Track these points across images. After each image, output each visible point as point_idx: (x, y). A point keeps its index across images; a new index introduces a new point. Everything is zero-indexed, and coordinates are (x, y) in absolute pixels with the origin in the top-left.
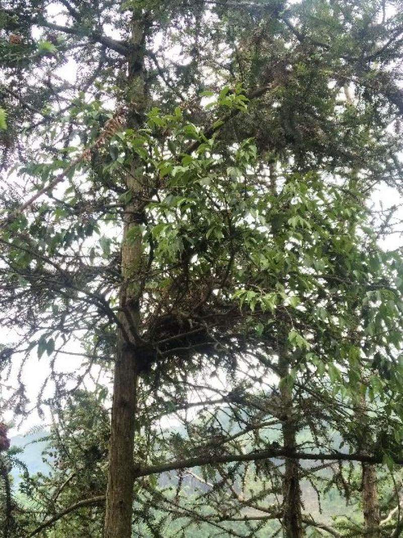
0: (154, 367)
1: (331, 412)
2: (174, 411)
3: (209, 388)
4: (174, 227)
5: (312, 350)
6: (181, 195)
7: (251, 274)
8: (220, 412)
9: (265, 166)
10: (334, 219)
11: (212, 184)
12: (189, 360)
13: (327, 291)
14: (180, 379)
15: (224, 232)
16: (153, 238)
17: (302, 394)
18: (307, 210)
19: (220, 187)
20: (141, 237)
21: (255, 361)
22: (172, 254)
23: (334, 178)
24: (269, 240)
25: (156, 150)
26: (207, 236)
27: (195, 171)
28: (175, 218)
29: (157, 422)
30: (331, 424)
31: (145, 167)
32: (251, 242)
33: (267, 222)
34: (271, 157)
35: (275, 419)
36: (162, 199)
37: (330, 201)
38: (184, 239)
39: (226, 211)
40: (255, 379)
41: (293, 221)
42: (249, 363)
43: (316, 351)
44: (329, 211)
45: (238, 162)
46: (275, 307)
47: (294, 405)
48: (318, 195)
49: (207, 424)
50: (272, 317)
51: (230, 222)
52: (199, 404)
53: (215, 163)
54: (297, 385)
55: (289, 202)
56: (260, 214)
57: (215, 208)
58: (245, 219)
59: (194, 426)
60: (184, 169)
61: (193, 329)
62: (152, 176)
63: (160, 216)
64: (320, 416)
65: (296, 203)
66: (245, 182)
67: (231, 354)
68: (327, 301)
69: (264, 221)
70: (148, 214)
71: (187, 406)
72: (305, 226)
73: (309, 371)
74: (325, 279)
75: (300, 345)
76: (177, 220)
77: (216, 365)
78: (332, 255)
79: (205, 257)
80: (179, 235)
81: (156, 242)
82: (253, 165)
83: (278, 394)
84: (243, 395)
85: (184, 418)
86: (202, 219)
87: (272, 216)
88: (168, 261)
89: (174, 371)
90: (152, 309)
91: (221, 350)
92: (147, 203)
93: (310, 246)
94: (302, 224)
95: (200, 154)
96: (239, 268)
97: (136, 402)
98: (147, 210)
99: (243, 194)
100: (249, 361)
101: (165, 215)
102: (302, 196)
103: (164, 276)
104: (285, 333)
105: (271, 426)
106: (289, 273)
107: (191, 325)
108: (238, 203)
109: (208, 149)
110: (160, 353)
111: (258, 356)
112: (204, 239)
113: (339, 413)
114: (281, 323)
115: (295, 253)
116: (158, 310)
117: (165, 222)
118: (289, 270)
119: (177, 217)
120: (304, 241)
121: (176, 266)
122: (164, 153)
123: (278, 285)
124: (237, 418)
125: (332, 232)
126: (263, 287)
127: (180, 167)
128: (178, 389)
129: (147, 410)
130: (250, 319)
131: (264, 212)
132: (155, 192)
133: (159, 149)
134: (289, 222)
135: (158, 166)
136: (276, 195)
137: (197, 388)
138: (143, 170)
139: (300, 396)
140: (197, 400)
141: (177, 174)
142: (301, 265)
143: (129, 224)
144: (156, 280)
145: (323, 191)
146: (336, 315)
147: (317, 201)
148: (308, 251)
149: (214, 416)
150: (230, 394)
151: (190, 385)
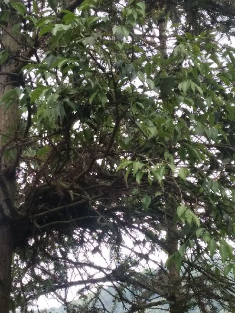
0: (32, 242)
1: (222, 292)
2: (53, 290)
3: (91, 265)
4: (54, 90)
5: (203, 226)
6: (63, 55)
7: (138, 141)
8: (103, 292)
9: (154, 25)
10: (228, 84)
11: (96, 44)
12: (70, 235)
13: (220, 161)
14: (60, 255)
15: (109, 96)
16: (31, 102)
17: (192, 272)
18: (199, 73)
19: (104, 47)
20: (18, 100)
21: (141, 237)
22: (52, 120)
23: (229, 39)
24: (158, 106)
25: (35, 5)
26: (91, 101)
27: (78, 29)
28: (55, 81)
29: (35, 302)
30: (222, 304)
31: (23, 24)
32: (139, 107)
33: (156, 86)
34: (161, 15)
35: (161, 299)
36: (41, 60)
37: (224, 65)
38: (65, 104)
39: (111, 73)
40: (141, 256)
41: (183, 86)
42: (135, 239)
43: (207, 226)
44: (222, 75)
45: (125, 20)
46: (164, 178)
47: (183, 284)
48: (211, 58)
49: (88, 303)
50: (160, 189)
51: (115, 84)
52: (80, 283)
53: (100, 21)
54: (186, 262)
55: (180, 64)
56: (149, 77)
57: (100, 70)
58: (132, 83)
59: (74, 306)
60: (66, 28)
61: (75, 201)
62: (31, 34)
63: (39, 79)
64: (210, 295)
65: (188, 65)
66: (133, 43)
67: (115, 229)
68: (219, 173)
69: (152, 85)
70: (26, 75)
71: (67, 285)
72: (197, 92)
73: (199, 247)
74: (218, 148)
75: (189, 221)
76: (58, 82)
77: (100, 239)
78: (226, 123)
79: (88, 123)
80: (60, 99)
81: (35, 107)
82: (141, 24)
83: (165, 272)
84: (128, 273)
85: (63, 297)
86: (84, 81)
87: (161, 79)
88: (48, 127)
89: (54, 247)
90: (30, 180)
91: (105, 224)
92: (25, 64)
93: (202, 112)
94: (194, 89)
95: (83, 10)
96: (125, 135)
97: (11, 280)
98: (25, 71)
99: (131, 55)
100: (135, 236)
101: (44, 77)
102: (195, 59)
103: (43, 144)
104: (174, 206)
105: (159, 306)
106: (179, 142)
107: (72, 197)
108: (124, 65)
109: (92, 6)
110: (38, 226)
111: (145, 231)
112: (87, 104)
113: (231, 293)
114: (170, 195)
115: (186, 118)
116: (36, 180)
117: (45, 84)
118: (179, 137)
119: (57, 80)
120: (195, 107)
121: (57, 133)
122: (44, 10)
123: (167, 154)
124: (121, 297)
125: (226, 97)
126: (150, 157)
127: (62, 25)
128: (58, 267)
129: (23, 289)
130: (135, 191)
131: (153, 76)
132: (33, 52)
133: (39, 5)
134: (180, 86)
135: (37, 24)
136: (166, 57)
137: (78, 264)
138: (21, 28)
139: (190, 274)
140: (78, 278)
141: (58, 33)
142: (192, 133)
143: (4, 86)
144: (33, 149)
145: (217, 54)
146: (229, 187)
147: (211, 64)
148: (199, 118)
149: (97, 296)
150: (114, 272)
151: (70, 261)
